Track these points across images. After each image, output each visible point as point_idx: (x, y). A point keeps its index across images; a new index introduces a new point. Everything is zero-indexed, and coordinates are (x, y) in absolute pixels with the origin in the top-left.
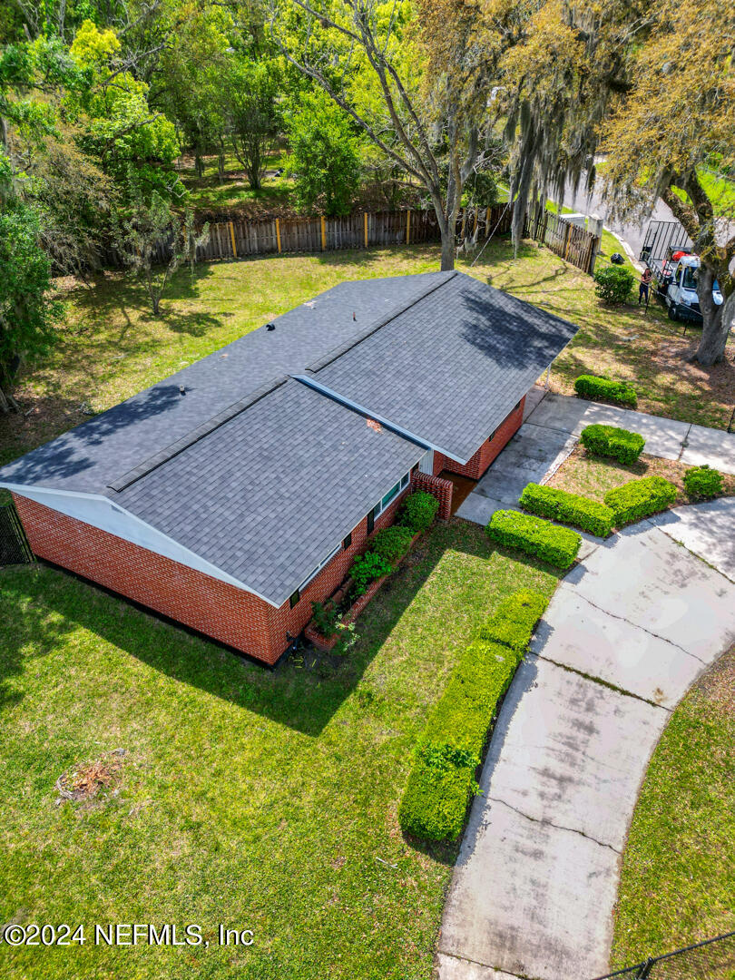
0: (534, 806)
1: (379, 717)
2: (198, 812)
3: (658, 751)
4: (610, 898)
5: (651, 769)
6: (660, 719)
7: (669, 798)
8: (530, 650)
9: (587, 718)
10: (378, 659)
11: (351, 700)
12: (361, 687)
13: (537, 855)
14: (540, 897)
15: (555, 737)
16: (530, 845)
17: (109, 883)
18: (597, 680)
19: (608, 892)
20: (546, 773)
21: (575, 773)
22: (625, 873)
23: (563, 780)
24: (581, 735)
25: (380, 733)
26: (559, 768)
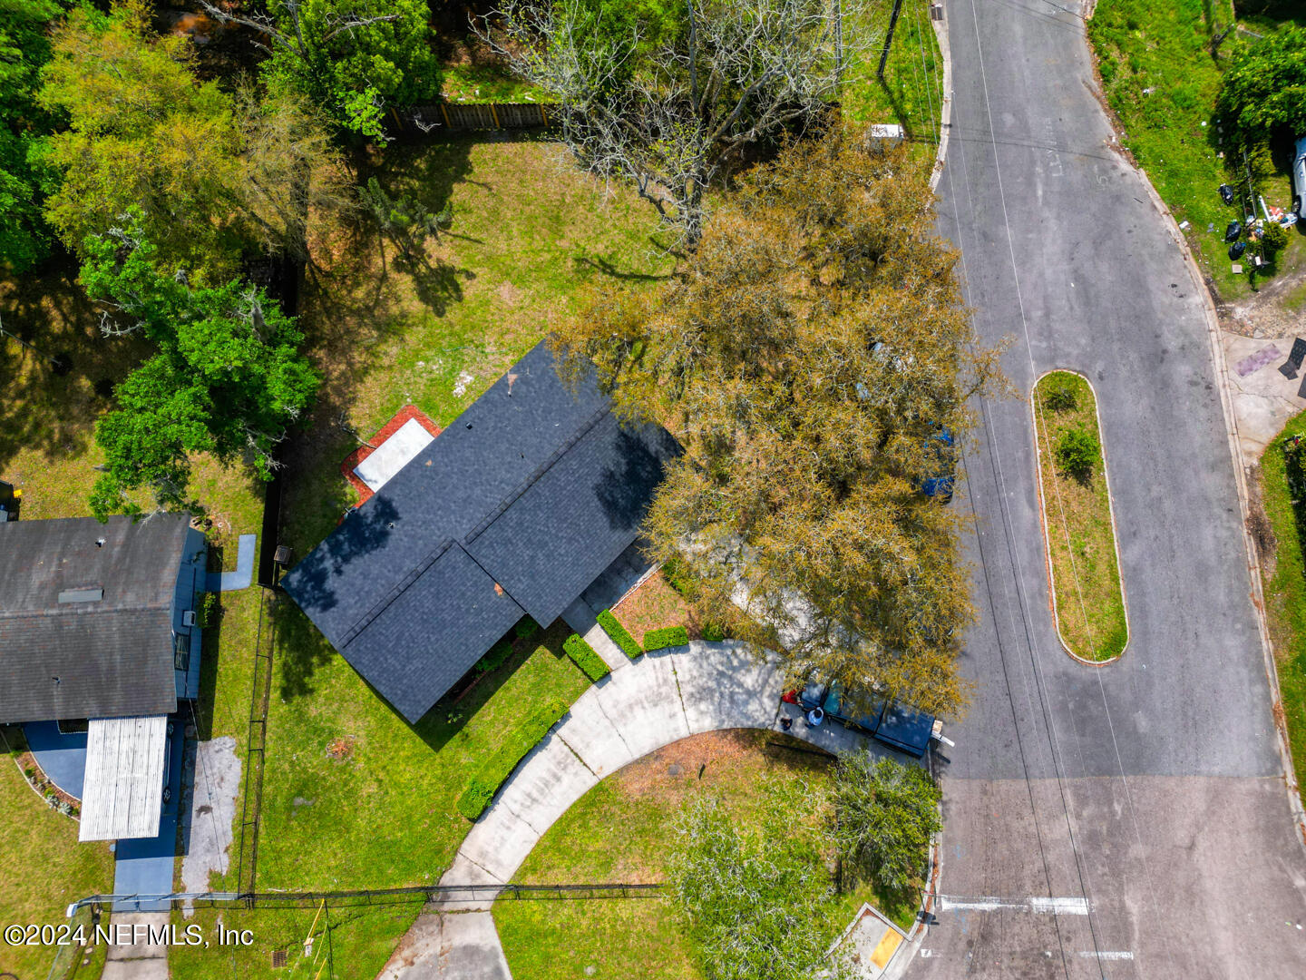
0: (516, 808)
1: (467, 749)
2: (382, 775)
3: (580, 800)
4: (527, 852)
5: (575, 805)
6: (592, 782)
7: (573, 820)
8: (553, 728)
9: (560, 773)
10: (476, 716)
11: (457, 736)
12: (465, 729)
13: (508, 828)
14: (502, 844)
15: (541, 779)
16: (507, 823)
17: (346, 798)
18: (576, 754)
19: (527, 850)
20: (529, 795)
21: (540, 798)
22: (538, 844)
23: (534, 800)
24: (553, 781)
25: (465, 758)
26: (535, 794)
